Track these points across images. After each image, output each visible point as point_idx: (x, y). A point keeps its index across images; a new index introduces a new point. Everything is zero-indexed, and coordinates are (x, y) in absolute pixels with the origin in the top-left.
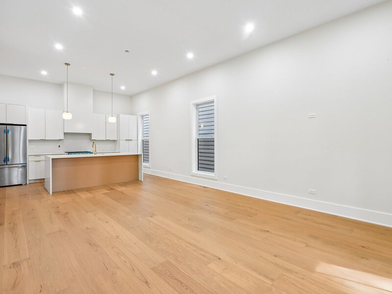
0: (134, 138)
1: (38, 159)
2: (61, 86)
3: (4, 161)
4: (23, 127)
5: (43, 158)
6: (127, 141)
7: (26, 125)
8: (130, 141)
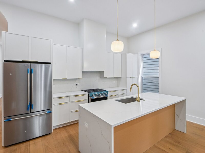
0: (136, 76)
1: (61, 101)
2: (78, 25)
3: (28, 109)
4: (43, 65)
5: (66, 100)
6: (131, 78)
7: (50, 63)
8: (133, 78)
